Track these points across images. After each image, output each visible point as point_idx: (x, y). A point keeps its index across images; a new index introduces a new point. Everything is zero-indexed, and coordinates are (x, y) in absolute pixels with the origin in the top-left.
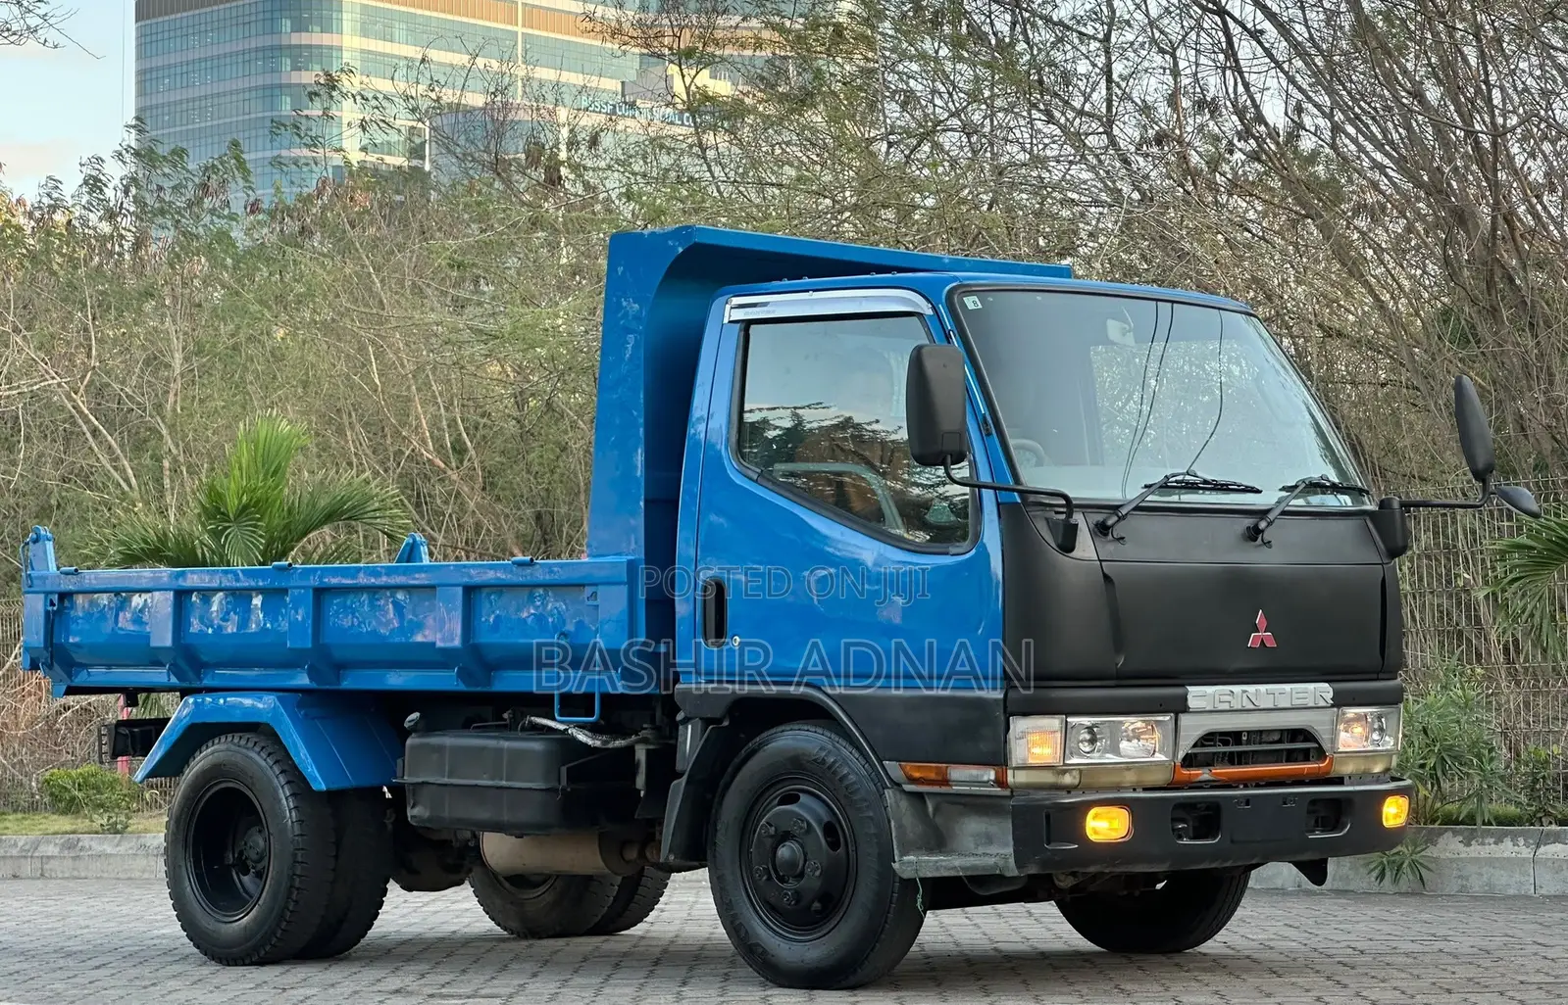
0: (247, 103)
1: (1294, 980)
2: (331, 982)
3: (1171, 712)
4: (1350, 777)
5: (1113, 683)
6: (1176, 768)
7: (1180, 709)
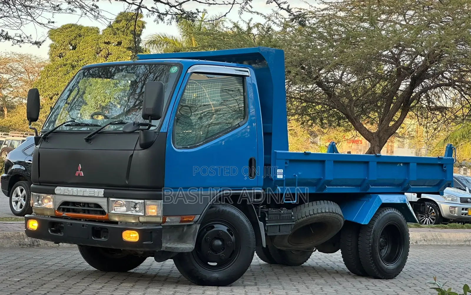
3: (51, 194)
4: (121, 222)
5: (39, 184)
6: (55, 211)
7: (53, 193)
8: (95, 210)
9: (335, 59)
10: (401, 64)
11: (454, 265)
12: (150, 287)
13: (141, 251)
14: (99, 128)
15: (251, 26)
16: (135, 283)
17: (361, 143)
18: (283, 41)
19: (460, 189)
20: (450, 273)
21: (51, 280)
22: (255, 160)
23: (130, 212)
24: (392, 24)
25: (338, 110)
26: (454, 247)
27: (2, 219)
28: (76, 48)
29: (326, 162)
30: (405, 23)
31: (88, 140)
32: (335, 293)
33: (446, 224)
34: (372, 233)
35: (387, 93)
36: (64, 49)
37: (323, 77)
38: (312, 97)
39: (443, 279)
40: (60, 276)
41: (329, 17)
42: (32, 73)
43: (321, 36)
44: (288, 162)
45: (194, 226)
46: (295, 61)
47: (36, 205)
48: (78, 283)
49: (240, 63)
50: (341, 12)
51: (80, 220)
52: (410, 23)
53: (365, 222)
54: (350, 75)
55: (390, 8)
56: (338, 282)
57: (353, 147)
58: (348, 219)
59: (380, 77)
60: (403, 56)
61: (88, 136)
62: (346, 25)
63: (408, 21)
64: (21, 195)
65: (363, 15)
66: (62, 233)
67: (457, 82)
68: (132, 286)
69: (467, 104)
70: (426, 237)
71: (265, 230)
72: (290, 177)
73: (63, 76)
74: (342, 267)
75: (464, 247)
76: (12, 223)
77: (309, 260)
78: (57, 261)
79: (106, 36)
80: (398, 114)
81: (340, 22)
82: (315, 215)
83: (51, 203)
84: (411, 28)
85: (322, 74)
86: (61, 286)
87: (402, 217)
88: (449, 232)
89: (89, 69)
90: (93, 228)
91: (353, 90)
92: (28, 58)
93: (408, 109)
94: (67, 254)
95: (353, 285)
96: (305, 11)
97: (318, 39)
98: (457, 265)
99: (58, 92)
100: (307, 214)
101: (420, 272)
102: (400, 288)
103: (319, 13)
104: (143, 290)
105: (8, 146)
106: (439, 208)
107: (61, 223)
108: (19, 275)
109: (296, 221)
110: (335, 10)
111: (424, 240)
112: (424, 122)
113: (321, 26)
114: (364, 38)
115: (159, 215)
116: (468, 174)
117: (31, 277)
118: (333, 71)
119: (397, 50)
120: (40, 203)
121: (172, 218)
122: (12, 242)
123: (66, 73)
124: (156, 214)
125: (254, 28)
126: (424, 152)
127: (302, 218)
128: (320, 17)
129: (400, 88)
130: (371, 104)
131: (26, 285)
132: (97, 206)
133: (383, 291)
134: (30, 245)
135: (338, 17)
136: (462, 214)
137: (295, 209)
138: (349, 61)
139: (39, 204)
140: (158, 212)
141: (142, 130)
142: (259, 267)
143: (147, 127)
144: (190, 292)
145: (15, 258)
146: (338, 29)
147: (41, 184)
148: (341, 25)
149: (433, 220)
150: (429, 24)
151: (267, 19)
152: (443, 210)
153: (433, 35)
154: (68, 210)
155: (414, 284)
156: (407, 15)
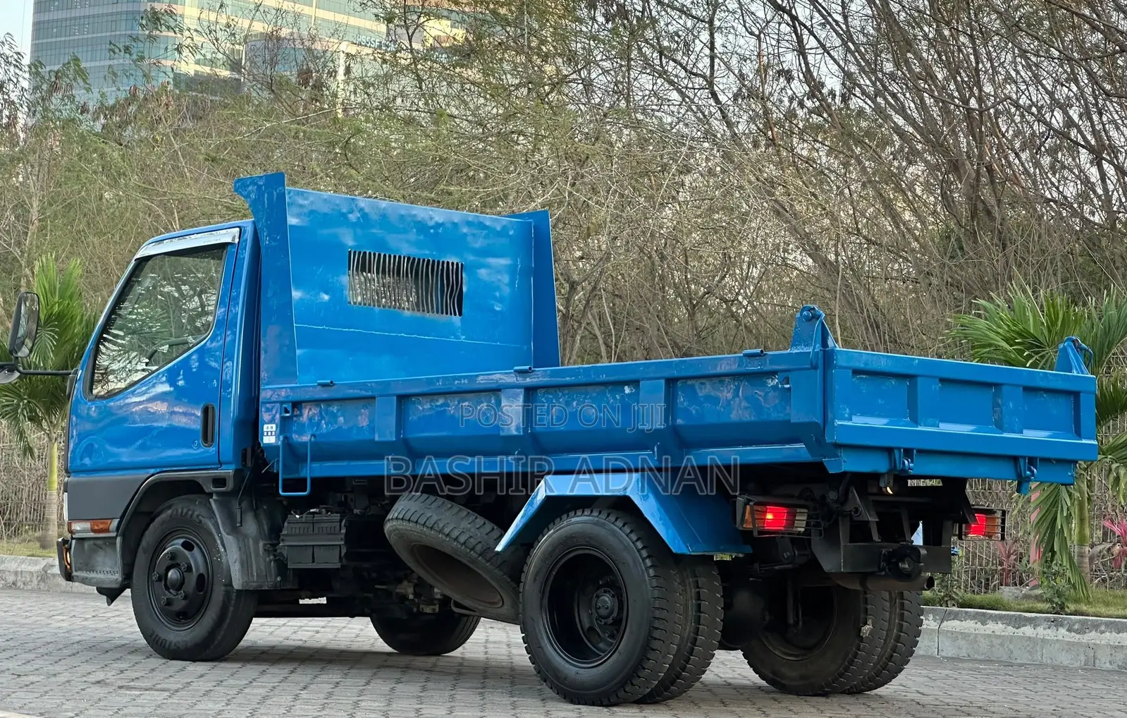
0: (114, 23)
1: (733, 709)
2: (54, 672)
22: (213, 408)
29: (377, 401)
44: (289, 407)
121: (80, 524)
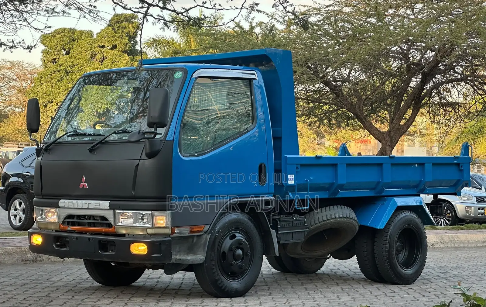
3: (55, 207)
4: (128, 235)
5: (42, 197)
6: (59, 225)
7: (58, 207)
8: (101, 223)
9: (342, 57)
10: (411, 60)
11: (473, 268)
12: (161, 300)
13: (150, 264)
14: (102, 138)
15: (253, 25)
16: (145, 297)
17: (370, 143)
18: (287, 40)
19: (475, 188)
20: (471, 277)
21: (58, 297)
22: (265, 165)
23: (137, 224)
24: (400, 18)
25: (347, 110)
26: (472, 249)
27: (2, 234)
28: (70, 53)
29: (338, 166)
30: (413, 17)
31: (91, 150)
32: (352, 301)
33: (463, 225)
34: (388, 238)
35: (397, 91)
36: (58, 54)
37: (330, 75)
38: (319, 97)
39: (463, 283)
40: (67, 292)
41: (334, 13)
42: (24, 80)
43: (326, 34)
44: (299, 166)
45: (204, 237)
46: (300, 60)
47: (39, 219)
48: (86, 298)
49: (246, 66)
50: (346, 7)
51: (86, 233)
52: (419, 17)
53: (380, 226)
54: (358, 73)
55: (397, 2)
56: (354, 289)
57: (362, 147)
58: (362, 224)
59: (389, 75)
60: (413, 52)
61: (92, 146)
62: (352, 21)
63: (416, 15)
64: (19, 209)
65: (370, 10)
66: (68, 247)
67: (470, 77)
68: (143, 300)
69: (481, 99)
70: (443, 239)
71: (277, 238)
72: (301, 182)
73: (57, 83)
74: (358, 273)
75: (482, 248)
76: (13, 238)
77: (323, 267)
78: (62, 277)
79: (100, 40)
80: (409, 112)
81: (346, 18)
82: (329, 221)
83: (55, 217)
84: (419, 22)
85: (329, 72)
86: (69, 302)
87: (419, 219)
88: (466, 233)
89: (89, 76)
90: (100, 241)
91: (362, 89)
92: (20, 65)
93: (419, 106)
94: (72, 268)
95: (371, 292)
96: (309, 8)
97: (324, 37)
98: (476, 268)
99: (52, 100)
100: (321, 220)
101: (439, 276)
102: (420, 293)
103: (324, 9)
104: (154, 304)
105: (2, 157)
106: (454, 209)
107: (66, 237)
108: (25, 292)
109: (309, 228)
110: (340, 6)
111: (441, 242)
112: (437, 119)
113: (326, 23)
114: (372, 34)
115: (167, 226)
116: (483, 172)
117: (37, 294)
118: (340, 70)
119: (406, 45)
120: (43, 217)
121: (182, 229)
122: (14, 258)
123: (60, 79)
124: (164, 225)
125: (257, 27)
126: (436, 150)
127: (316, 224)
128: (325, 13)
129: (411, 85)
130: (380, 102)
131: (34, 303)
132: (103, 218)
133: (402, 298)
134: (33, 260)
135: (344, 13)
136: (479, 214)
137: (307, 215)
138: (357, 58)
139: (43, 219)
140: (166, 223)
141: (148, 138)
142: (272, 276)
143: (153, 135)
144: (202, 305)
145: (19, 275)
146: (344, 25)
147: (44, 197)
148: (348, 22)
149: (449, 222)
150: (439, 17)
151: (270, 18)
152: (459, 210)
153: (443, 29)
154: (73, 224)
155: (433, 288)
156: (416, 8)
